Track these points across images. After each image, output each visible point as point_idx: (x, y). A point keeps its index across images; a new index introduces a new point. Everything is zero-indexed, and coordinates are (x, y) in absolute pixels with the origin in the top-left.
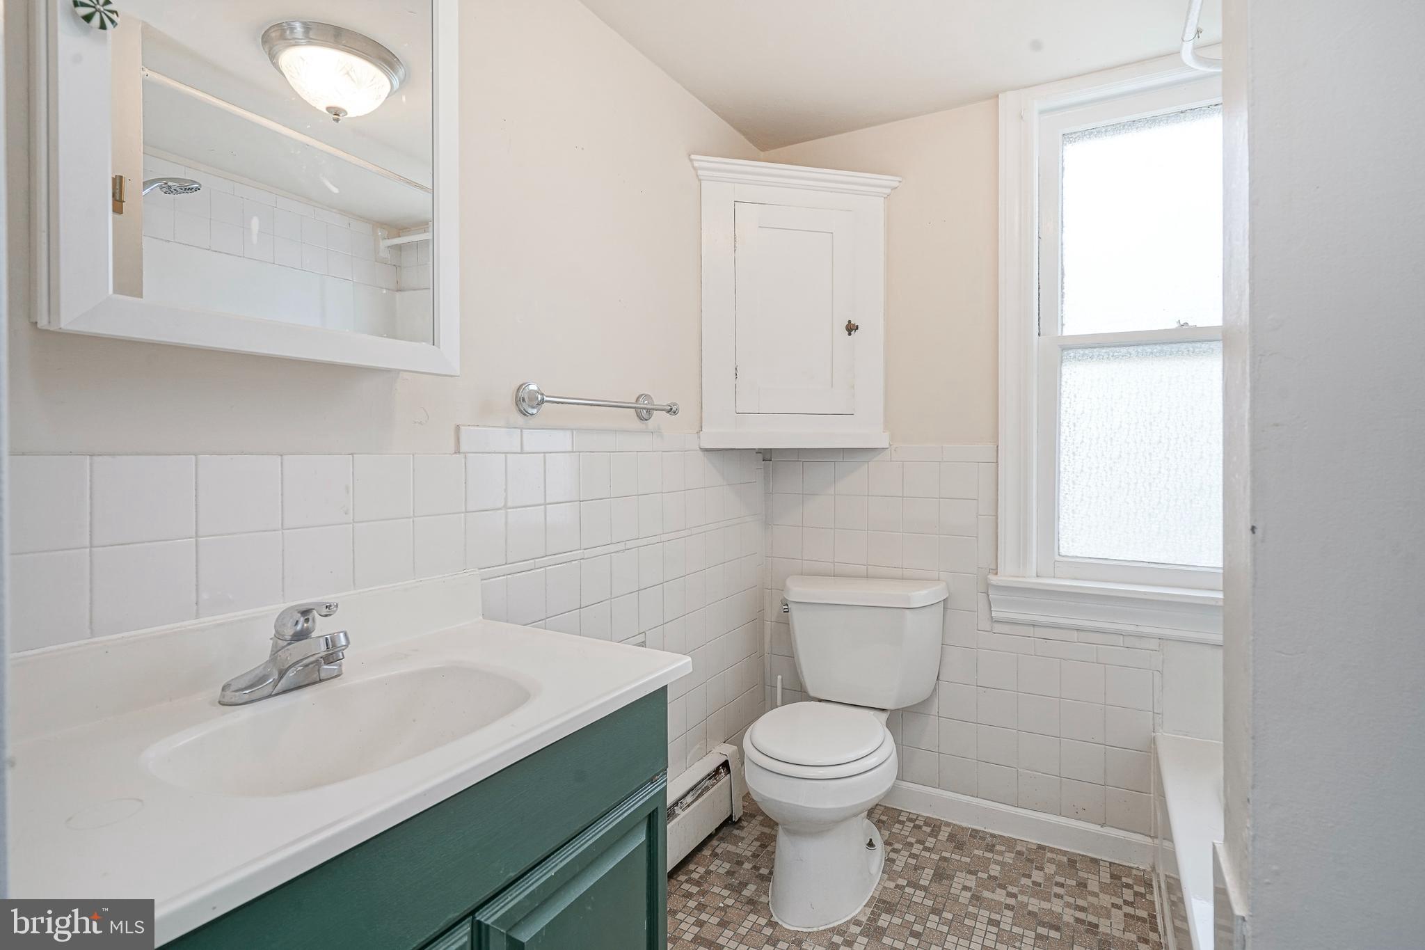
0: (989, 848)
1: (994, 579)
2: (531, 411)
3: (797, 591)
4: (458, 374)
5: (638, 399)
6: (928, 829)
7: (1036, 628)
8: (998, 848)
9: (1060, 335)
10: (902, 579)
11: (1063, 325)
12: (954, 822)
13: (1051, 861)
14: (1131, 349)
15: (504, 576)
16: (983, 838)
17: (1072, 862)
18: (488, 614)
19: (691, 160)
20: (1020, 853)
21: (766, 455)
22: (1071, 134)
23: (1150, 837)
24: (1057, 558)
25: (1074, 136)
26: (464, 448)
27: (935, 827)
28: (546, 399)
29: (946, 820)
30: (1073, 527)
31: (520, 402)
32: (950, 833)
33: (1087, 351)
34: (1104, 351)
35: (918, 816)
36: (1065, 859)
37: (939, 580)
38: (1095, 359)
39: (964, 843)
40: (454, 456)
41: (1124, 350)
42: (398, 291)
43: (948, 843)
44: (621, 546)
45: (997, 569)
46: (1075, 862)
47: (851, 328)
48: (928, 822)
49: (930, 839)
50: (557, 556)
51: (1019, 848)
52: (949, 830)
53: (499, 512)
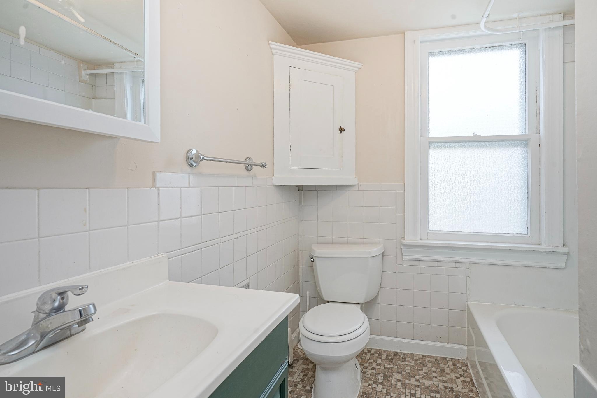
0: (404, 359)
1: (405, 242)
2: (194, 164)
3: (319, 251)
4: (159, 141)
5: (246, 160)
6: (377, 355)
7: (421, 262)
8: (408, 359)
9: (428, 137)
10: (364, 243)
11: (429, 133)
12: (387, 350)
13: (429, 361)
14: (456, 144)
15: (180, 255)
16: (400, 356)
17: (437, 361)
18: (172, 278)
19: (269, 44)
20: (416, 360)
21: (300, 188)
22: (432, 53)
23: (466, 345)
24: (428, 231)
25: (433, 54)
26: (158, 185)
27: (380, 353)
28: (205, 158)
29: (383, 349)
30: (434, 218)
31: (189, 159)
32: (386, 355)
33: (439, 144)
34: (446, 144)
35: (372, 349)
36: (434, 360)
37: (380, 243)
38: (442, 148)
39: (393, 359)
40: (152, 189)
41: (454, 144)
42: (93, 99)
43: (387, 360)
44: (238, 235)
45: (405, 237)
46: (438, 360)
47: (342, 130)
48: (376, 351)
49: (379, 359)
50: (207, 242)
51: (415, 358)
52: (386, 354)
53: (177, 220)
